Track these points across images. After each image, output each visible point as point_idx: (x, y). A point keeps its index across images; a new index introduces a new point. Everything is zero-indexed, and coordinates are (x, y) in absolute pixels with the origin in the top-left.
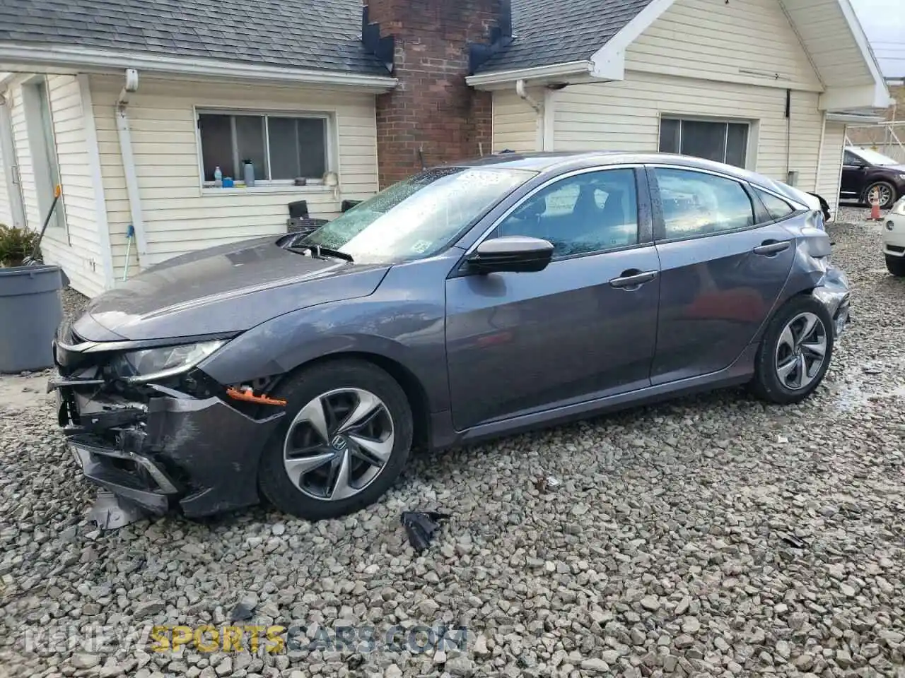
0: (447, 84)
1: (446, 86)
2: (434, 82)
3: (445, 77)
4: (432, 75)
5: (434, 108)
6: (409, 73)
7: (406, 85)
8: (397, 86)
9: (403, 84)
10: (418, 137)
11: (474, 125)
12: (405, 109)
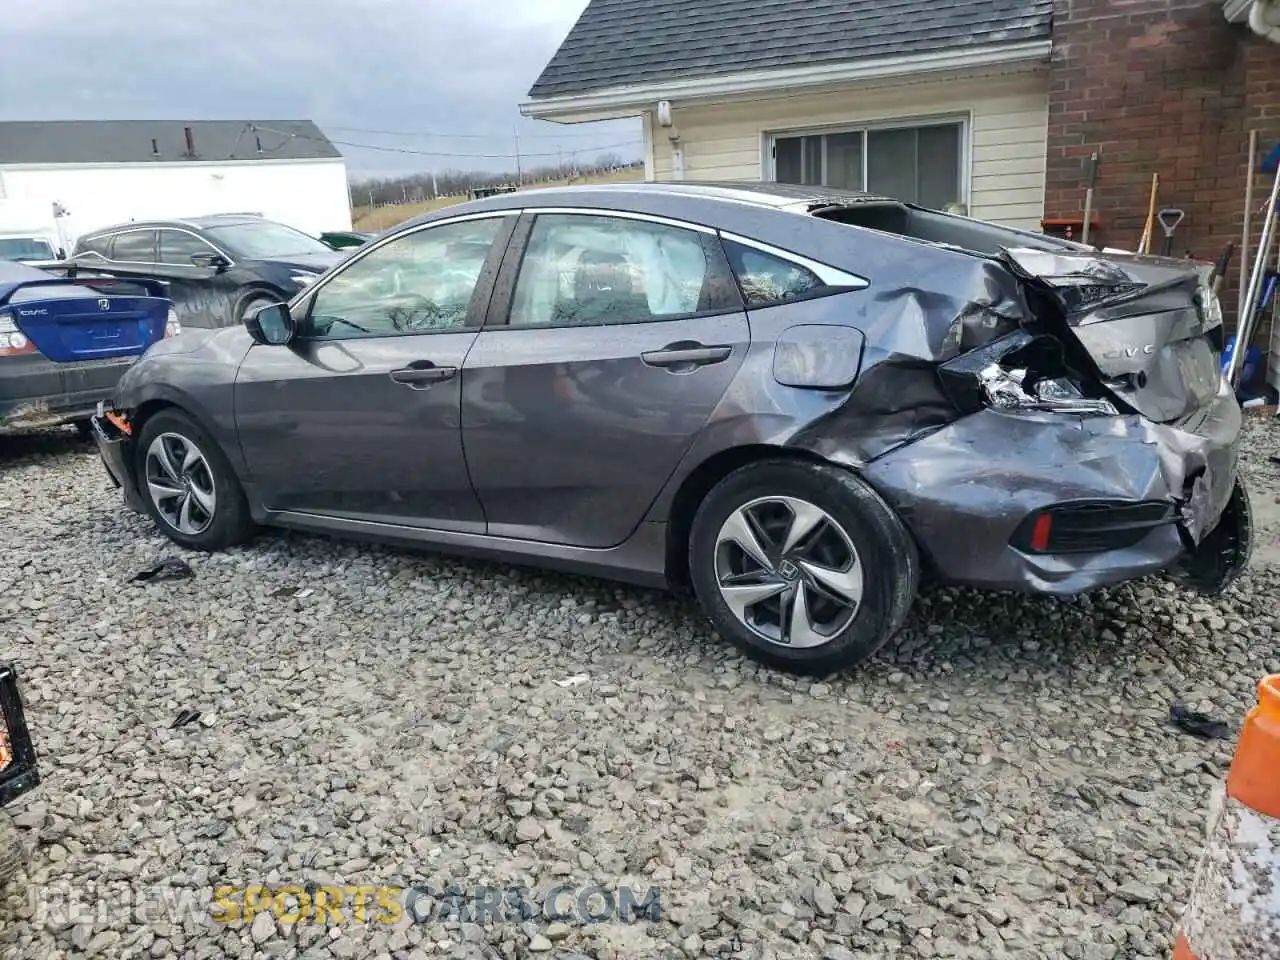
0: (1175, 28)
1: (1169, 33)
2: (1140, 31)
3: (1169, 16)
4: (1134, 18)
5: (1137, 78)
6: (1082, 26)
7: (1072, 50)
8: (1052, 53)
9: (1064, 48)
10: (1091, 136)
11: (1244, 97)
12: (1067, 89)
